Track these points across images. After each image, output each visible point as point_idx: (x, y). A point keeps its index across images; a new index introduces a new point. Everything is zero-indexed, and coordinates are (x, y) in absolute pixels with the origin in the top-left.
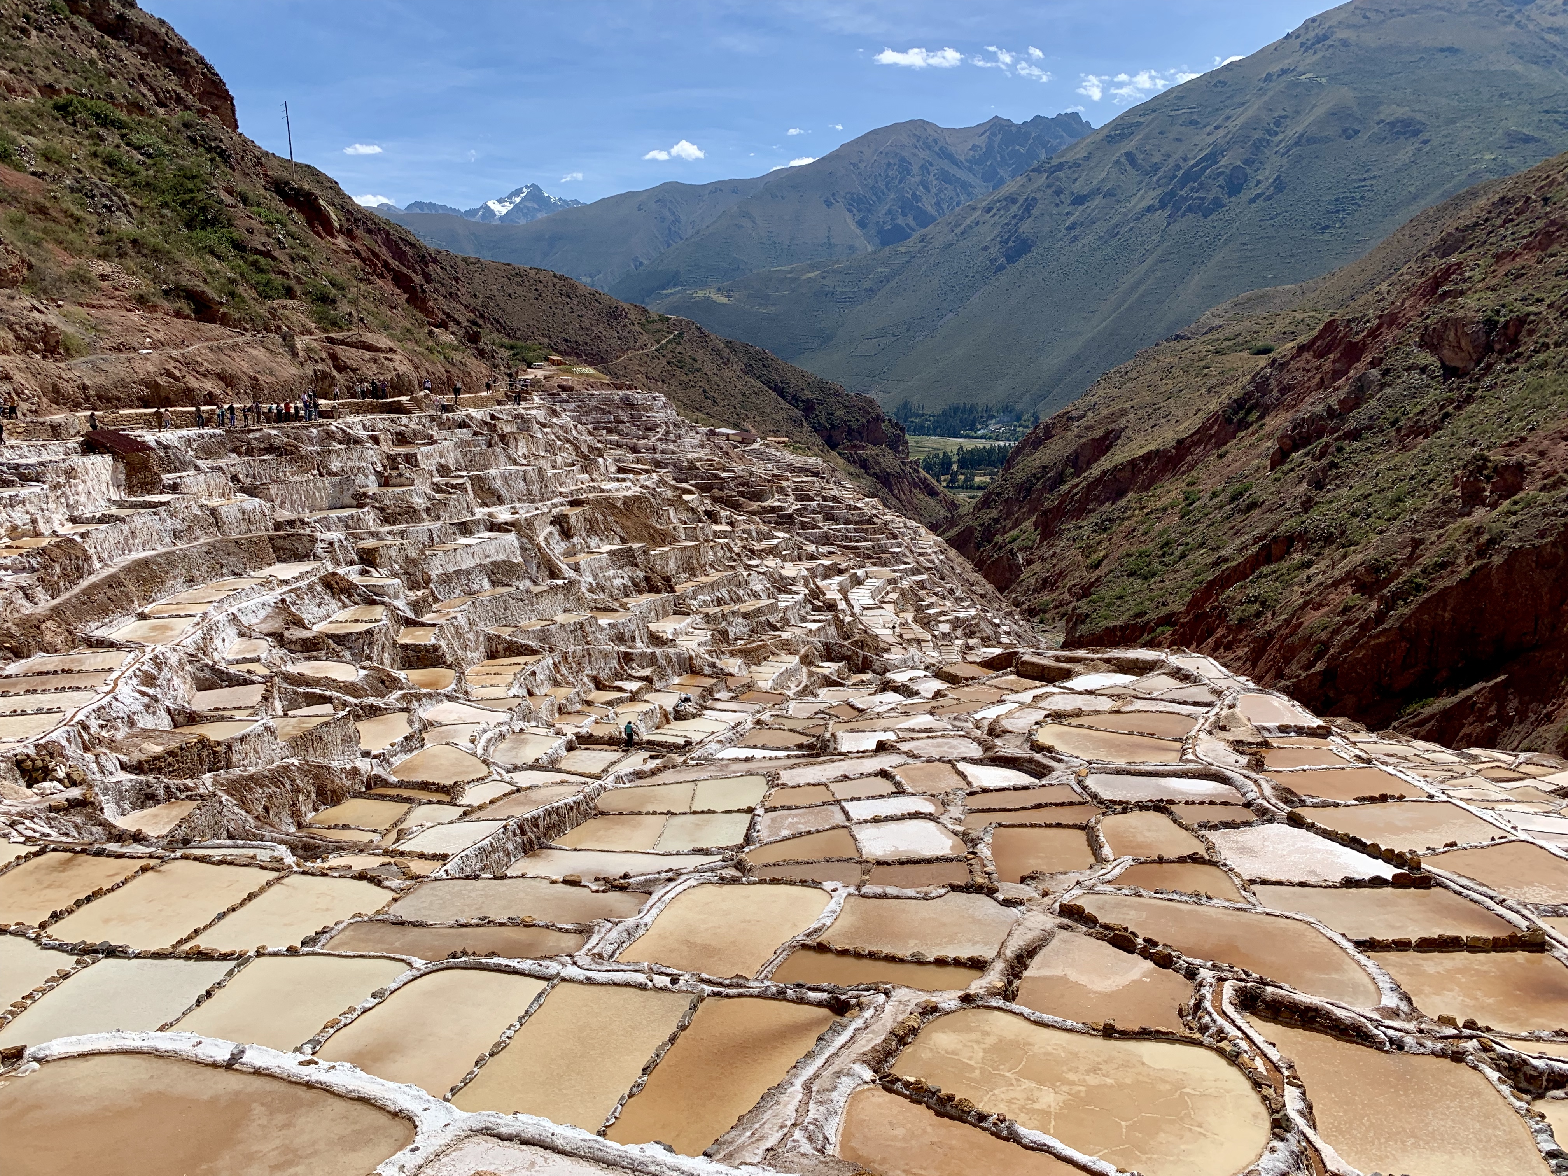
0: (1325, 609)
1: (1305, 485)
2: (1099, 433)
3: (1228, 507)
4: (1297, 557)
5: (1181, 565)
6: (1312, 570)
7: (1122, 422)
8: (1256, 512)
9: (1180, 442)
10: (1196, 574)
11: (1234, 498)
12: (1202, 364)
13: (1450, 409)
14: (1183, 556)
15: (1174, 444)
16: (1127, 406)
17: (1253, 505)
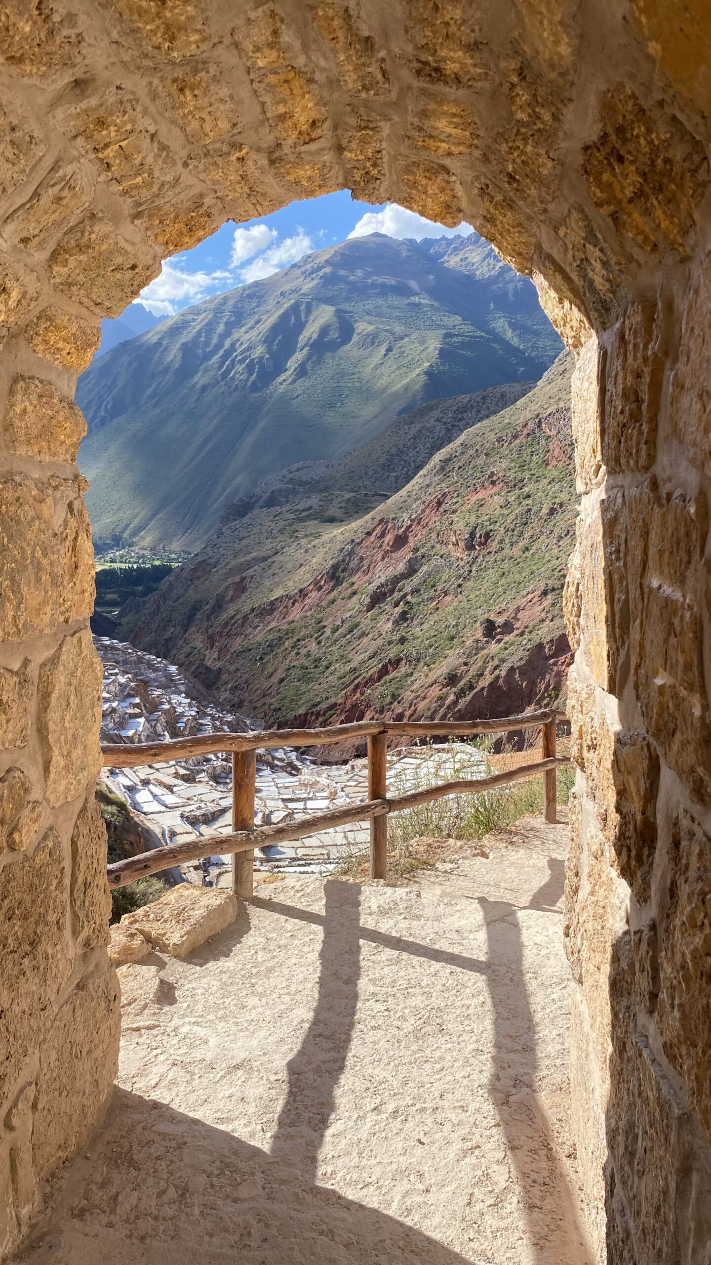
0: (427, 701)
1: (390, 624)
2: (237, 579)
3: (348, 636)
4: (403, 669)
5: (327, 673)
6: (413, 678)
7: (251, 572)
8: (365, 640)
9: (301, 591)
10: (340, 678)
11: (351, 631)
12: (293, 528)
13: (460, 581)
14: (327, 668)
15: (297, 591)
16: (248, 557)
17: (364, 634)
